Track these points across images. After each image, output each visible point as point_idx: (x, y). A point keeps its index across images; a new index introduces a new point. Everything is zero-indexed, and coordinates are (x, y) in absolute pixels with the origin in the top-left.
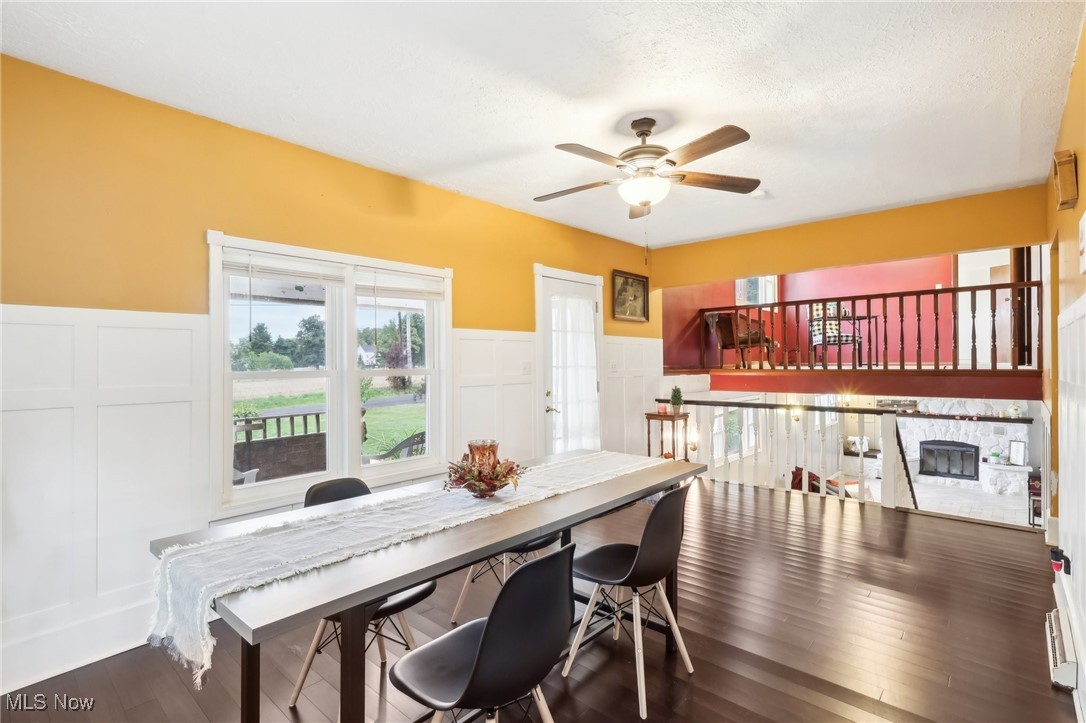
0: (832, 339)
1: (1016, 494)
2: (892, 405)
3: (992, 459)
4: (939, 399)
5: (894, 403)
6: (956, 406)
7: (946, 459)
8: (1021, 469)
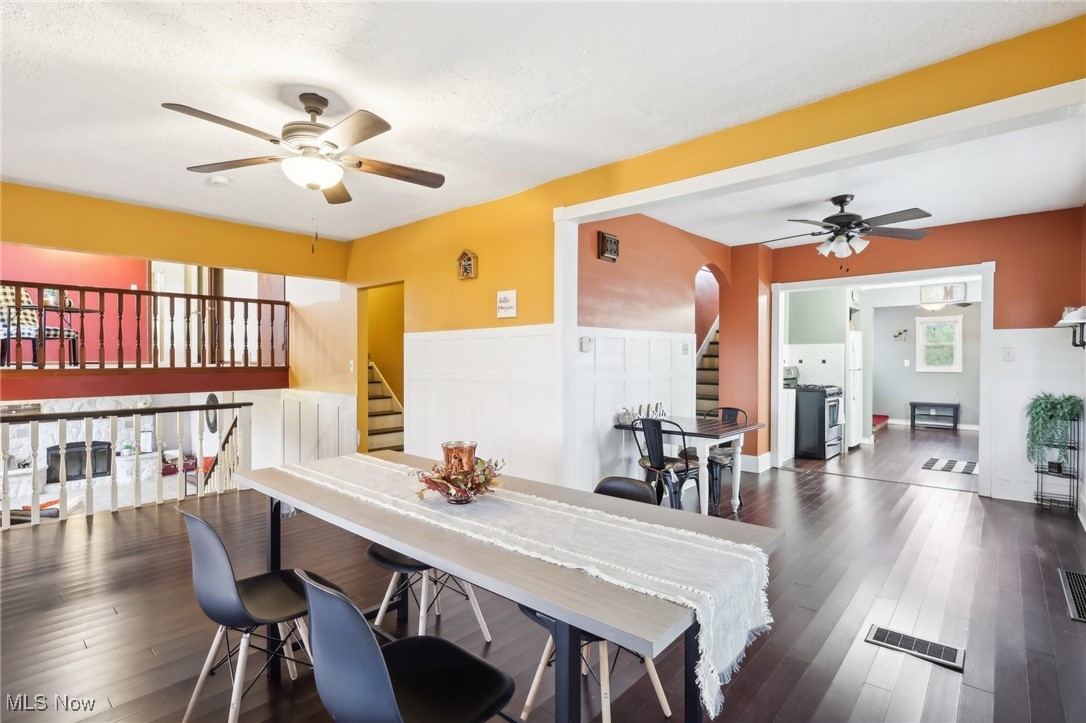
0: (52, 333)
1: (149, 478)
2: (9, 411)
3: (126, 452)
4: (67, 400)
5: (11, 408)
6: (86, 405)
7: (78, 461)
8: (149, 455)
